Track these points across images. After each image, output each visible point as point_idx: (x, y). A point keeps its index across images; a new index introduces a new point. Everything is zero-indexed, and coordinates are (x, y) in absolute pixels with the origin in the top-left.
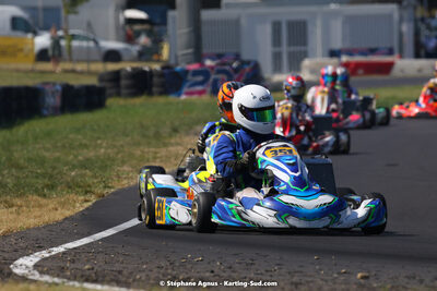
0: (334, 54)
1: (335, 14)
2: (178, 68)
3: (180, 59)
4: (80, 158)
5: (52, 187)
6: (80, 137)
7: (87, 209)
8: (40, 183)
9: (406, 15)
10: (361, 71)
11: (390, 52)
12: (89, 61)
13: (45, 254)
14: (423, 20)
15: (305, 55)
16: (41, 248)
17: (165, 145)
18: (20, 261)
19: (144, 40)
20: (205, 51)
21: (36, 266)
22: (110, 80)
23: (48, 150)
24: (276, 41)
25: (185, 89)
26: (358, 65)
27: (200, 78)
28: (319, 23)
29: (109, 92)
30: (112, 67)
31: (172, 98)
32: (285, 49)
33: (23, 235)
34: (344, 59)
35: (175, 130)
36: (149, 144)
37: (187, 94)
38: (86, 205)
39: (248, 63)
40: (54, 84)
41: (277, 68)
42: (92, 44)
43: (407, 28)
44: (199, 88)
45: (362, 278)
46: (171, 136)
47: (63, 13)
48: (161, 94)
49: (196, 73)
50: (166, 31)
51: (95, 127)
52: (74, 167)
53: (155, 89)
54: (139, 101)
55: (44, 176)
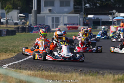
0: (65, 25)
1: (66, 16)
2: (32, 27)
3: (32, 25)
4: (12, 45)
5: (7, 51)
6: (11, 41)
7: (15, 56)
8: (4, 50)
9: (81, 17)
10: (71, 29)
11: (78, 25)
12: (11, 25)
13: (9, 64)
14: (84, 18)
15: (59, 25)
16: (7, 63)
17: (30, 43)
18: (4, 66)
19: (23, 20)
20: (38, 23)
21: (8, 67)
22: (17, 29)
23: (4, 43)
24: (53, 21)
25: (33, 31)
26: (70, 27)
27: (37, 29)
28: (62, 17)
29: (16, 31)
30: (16, 26)
31: (30, 33)
32: (54, 23)
33: (3, 60)
34: (67, 26)
35: (32, 40)
36: (27, 43)
37: (34, 32)
38: (15, 55)
39: (47, 26)
40: (5, 29)
41: (53, 28)
42: (12, 21)
43: (81, 19)
44: (36, 31)
45: (80, 70)
46: (31, 41)
47: (6, 14)
48: (28, 32)
49: (36, 28)
50: (28, 19)
51: (14, 39)
52: (11, 47)
53: (27, 31)
54: (23, 33)
55: (5, 48)
